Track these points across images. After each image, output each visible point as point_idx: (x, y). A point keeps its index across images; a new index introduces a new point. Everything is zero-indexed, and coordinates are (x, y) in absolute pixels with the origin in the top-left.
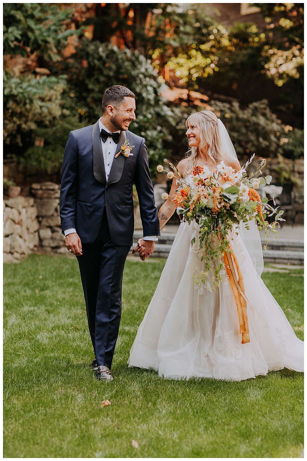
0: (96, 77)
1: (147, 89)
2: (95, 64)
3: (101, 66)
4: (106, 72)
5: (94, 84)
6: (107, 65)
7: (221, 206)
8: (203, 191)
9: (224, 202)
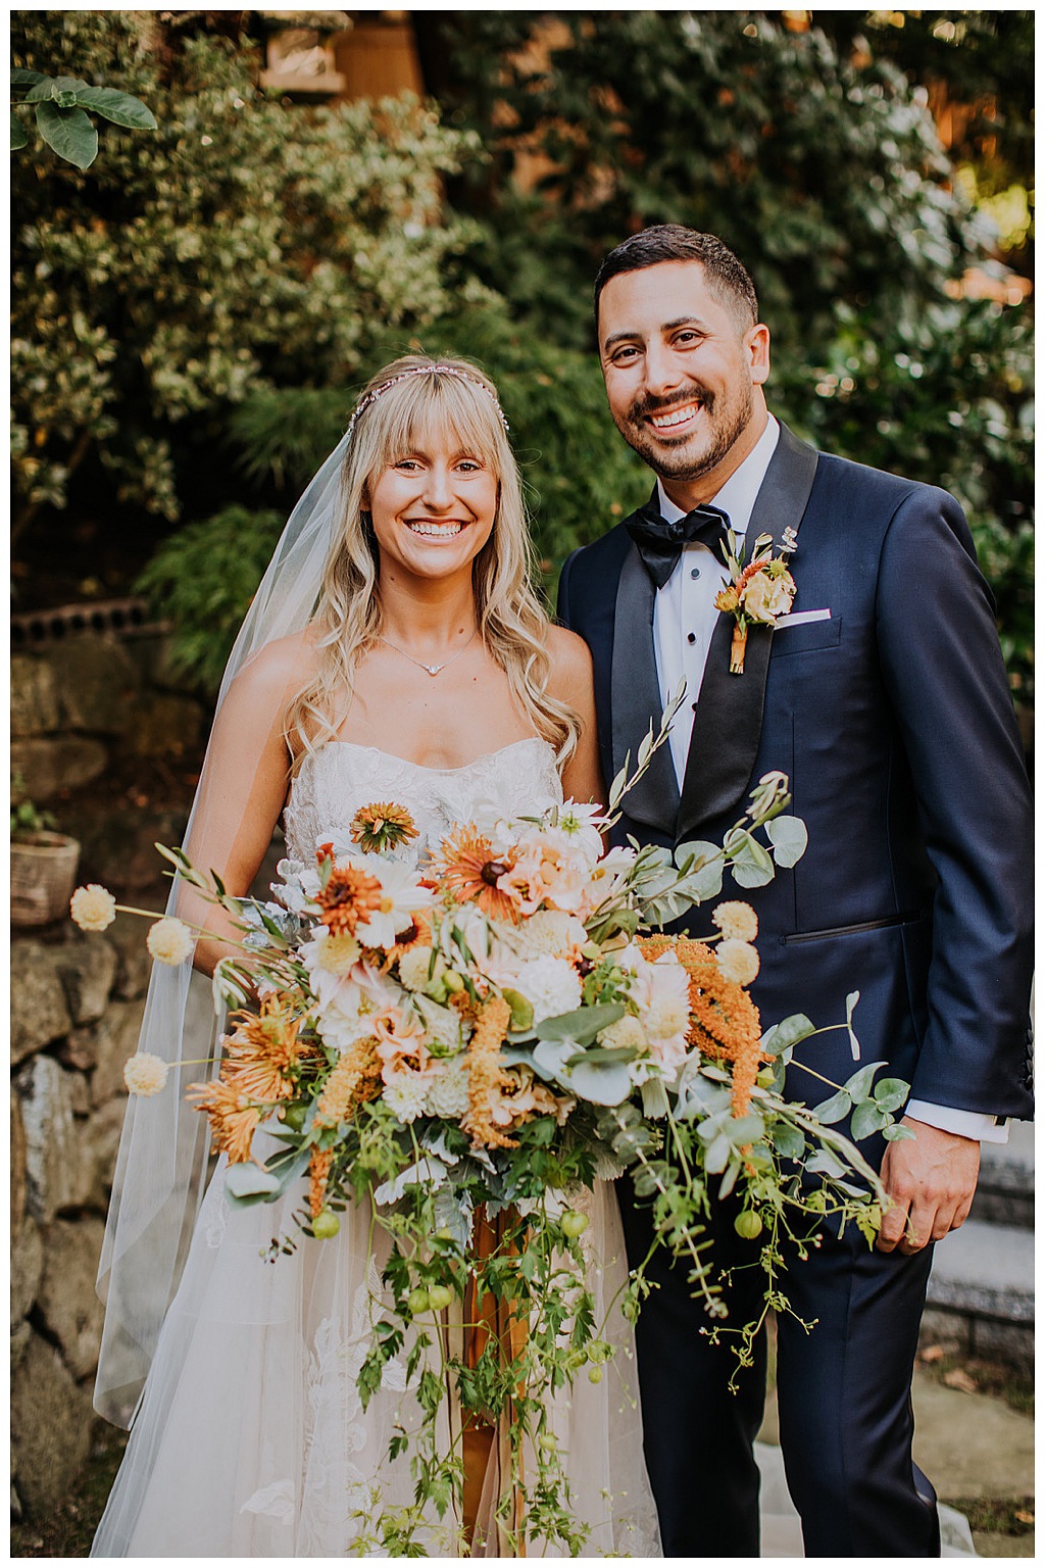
0: (669, 159)
1: (918, 219)
2: (666, 94)
3: (695, 104)
4: (719, 133)
5: (662, 193)
6: (725, 98)
7: (515, 1114)
8: (390, 1029)
9: (537, 1089)
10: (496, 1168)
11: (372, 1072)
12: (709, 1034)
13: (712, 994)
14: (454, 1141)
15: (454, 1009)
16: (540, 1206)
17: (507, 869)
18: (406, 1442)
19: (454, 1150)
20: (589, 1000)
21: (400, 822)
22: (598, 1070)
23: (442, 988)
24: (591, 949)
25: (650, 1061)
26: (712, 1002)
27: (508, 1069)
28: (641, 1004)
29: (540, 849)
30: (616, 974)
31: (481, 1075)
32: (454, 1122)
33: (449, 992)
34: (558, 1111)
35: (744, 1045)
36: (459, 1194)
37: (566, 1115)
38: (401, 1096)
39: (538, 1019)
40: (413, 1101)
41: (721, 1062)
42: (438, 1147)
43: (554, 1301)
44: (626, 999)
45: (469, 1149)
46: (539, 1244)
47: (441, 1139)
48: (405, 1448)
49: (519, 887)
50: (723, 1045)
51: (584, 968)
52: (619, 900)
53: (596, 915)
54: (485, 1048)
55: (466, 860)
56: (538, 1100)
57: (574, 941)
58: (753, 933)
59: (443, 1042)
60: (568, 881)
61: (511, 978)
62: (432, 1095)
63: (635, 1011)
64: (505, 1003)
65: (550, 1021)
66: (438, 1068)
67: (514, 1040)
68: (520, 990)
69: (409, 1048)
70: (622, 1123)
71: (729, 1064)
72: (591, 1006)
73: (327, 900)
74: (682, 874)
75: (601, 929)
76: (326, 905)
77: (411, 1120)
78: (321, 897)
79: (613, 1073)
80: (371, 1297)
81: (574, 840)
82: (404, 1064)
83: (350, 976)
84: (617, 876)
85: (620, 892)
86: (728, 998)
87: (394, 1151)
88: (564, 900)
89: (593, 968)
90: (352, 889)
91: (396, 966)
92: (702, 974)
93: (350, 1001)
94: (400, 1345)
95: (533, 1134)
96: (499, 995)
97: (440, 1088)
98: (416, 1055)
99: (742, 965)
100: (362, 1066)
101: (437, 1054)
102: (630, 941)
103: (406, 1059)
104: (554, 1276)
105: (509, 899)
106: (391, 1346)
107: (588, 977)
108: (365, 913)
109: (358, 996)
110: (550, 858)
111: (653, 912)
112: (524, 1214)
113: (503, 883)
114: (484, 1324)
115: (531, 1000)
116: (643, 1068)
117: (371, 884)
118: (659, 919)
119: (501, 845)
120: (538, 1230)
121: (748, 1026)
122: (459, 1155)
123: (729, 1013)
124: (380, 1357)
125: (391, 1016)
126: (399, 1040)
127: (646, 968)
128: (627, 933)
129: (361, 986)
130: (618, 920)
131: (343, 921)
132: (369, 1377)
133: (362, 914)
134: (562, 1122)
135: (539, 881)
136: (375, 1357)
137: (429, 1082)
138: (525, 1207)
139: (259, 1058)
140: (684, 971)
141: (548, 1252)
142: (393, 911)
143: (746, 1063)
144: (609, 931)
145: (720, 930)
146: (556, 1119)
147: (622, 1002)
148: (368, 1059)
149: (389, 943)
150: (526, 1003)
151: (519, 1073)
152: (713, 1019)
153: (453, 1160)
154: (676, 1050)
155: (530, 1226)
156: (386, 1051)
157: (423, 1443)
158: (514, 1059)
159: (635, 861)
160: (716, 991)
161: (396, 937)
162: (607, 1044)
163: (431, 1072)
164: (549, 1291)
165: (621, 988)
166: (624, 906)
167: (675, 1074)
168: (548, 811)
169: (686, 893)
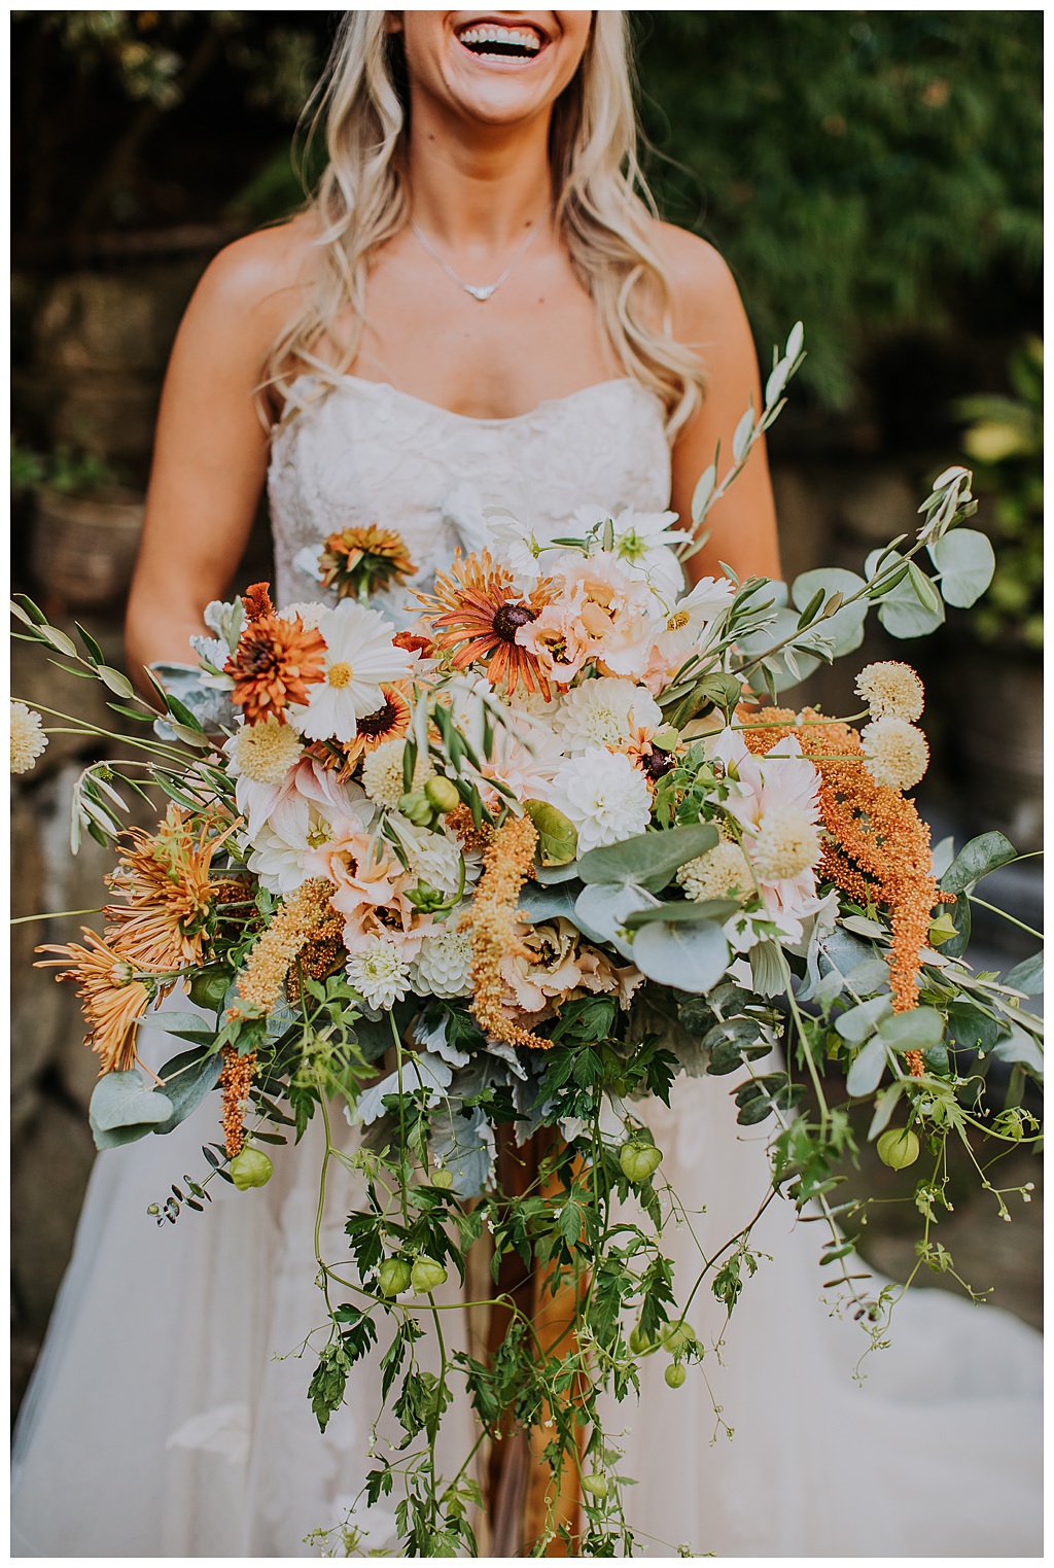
7: (551, 994)
8: (352, 866)
9: (585, 956)
10: (528, 1072)
11: (327, 931)
12: (852, 864)
13: (858, 802)
14: (461, 1032)
15: (453, 834)
16: (593, 1126)
17: (532, 616)
18: (390, 1480)
19: (461, 1046)
20: (663, 818)
21: (387, 553)
22: (676, 935)
23: (425, 805)
24: (668, 737)
25: (760, 915)
26: (857, 813)
27: (538, 926)
28: (746, 823)
29: (581, 584)
30: (705, 774)
31: (488, 941)
32: (461, 1003)
33: (436, 810)
34: (620, 987)
35: (908, 884)
36: (467, 1112)
37: (631, 994)
38: (373, 971)
39: (584, 847)
40: (391, 978)
41: (872, 908)
42: (435, 1041)
43: (612, 1269)
44: (722, 814)
45: (486, 1045)
46: (590, 1182)
47: (442, 1027)
48: (388, 1489)
49: (551, 643)
50: (875, 880)
51: (655, 765)
52: (708, 660)
53: (677, 684)
54: (495, 898)
55: (470, 603)
56: (586, 971)
57: (640, 723)
58: (917, 709)
59: (436, 885)
60: (627, 633)
61: (539, 783)
62: (423, 967)
63: (736, 835)
64: (529, 825)
65: (600, 852)
66: (427, 928)
67: (546, 880)
68: (556, 803)
69: (381, 895)
70: (716, 1008)
71: (885, 910)
72: (666, 829)
73: (241, 668)
74: (806, 620)
75: (682, 705)
76: (239, 675)
77: (389, 1005)
78: (231, 664)
79: (701, 938)
80: (325, 1270)
81: (638, 571)
82: (376, 920)
83: (293, 787)
84: (706, 623)
85: (711, 647)
86: (883, 809)
87: (353, 1060)
88: (622, 660)
89: (671, 765)
90: (278, 649)
91: (360, 769)
92: (839, 771)
93: (294, 824)
94: (371, 1340)
95: (579, 1022)
96: (519, 812)
97: (435, 954)
98: (393, 906)
99: (902, 758)
100: (308, 923)
101: (424, 906)
102: (728, 722)
103: (381, 912)
104: (613, 1233)
105: (535, 660)
106: (358, 1340)
107: (662, 779)
108: (299, 687)
109: (306, 814)
110: (599, 597)
111: (761, 675)
112: (569, 1137)
113: (522, 637)
114: (506, 1300)
115: (572, 817)
116: (749, 926)
117: (308, 641)
118: (771, 686)
119: (525, 577)
120: (590, 1162)
121: (913, 853)
122: (470, 1053)
123: (884, 832)
124: (342, 1357)
125: (350, 847)
126: (364, 886)
127: (751, 765)
128: (723, 709)
129: (309, 800)
130: (708, 690)
131: (264, 700)
132: (326, 1390)
133: (293, 688)
134: (625, 1005)
135: (581, 632)
136: (333, 1359)
137: (415, 948)
138: (573, 1128)
139: (152, 902)
140: (812, 768)
141: (605, 1195)
142: (351, 683)
143: (914, 909)
144: (694, 708)
145: (867, 704)
146: (618, 1000)
147: (715, 821)
148: (318, 913)
149: (347, 734)
150: (563, 824)
151: (557, 931)
152: (860, 840)
153: (461, 1060)
154: (802, 890)
155: (579, 1155)
156: (346, 901)
157: (414, 1482)
158: (548, 910)
159: (734, 598)
160: (863, 797)
161: (360, 723)
162: (693, 889)
163: (418, 933)
164: (606, 1254)
165: (714, 798)
166: (717, 668)
167: (799, 930)
168: (596, 529)
169: (810, 646)
